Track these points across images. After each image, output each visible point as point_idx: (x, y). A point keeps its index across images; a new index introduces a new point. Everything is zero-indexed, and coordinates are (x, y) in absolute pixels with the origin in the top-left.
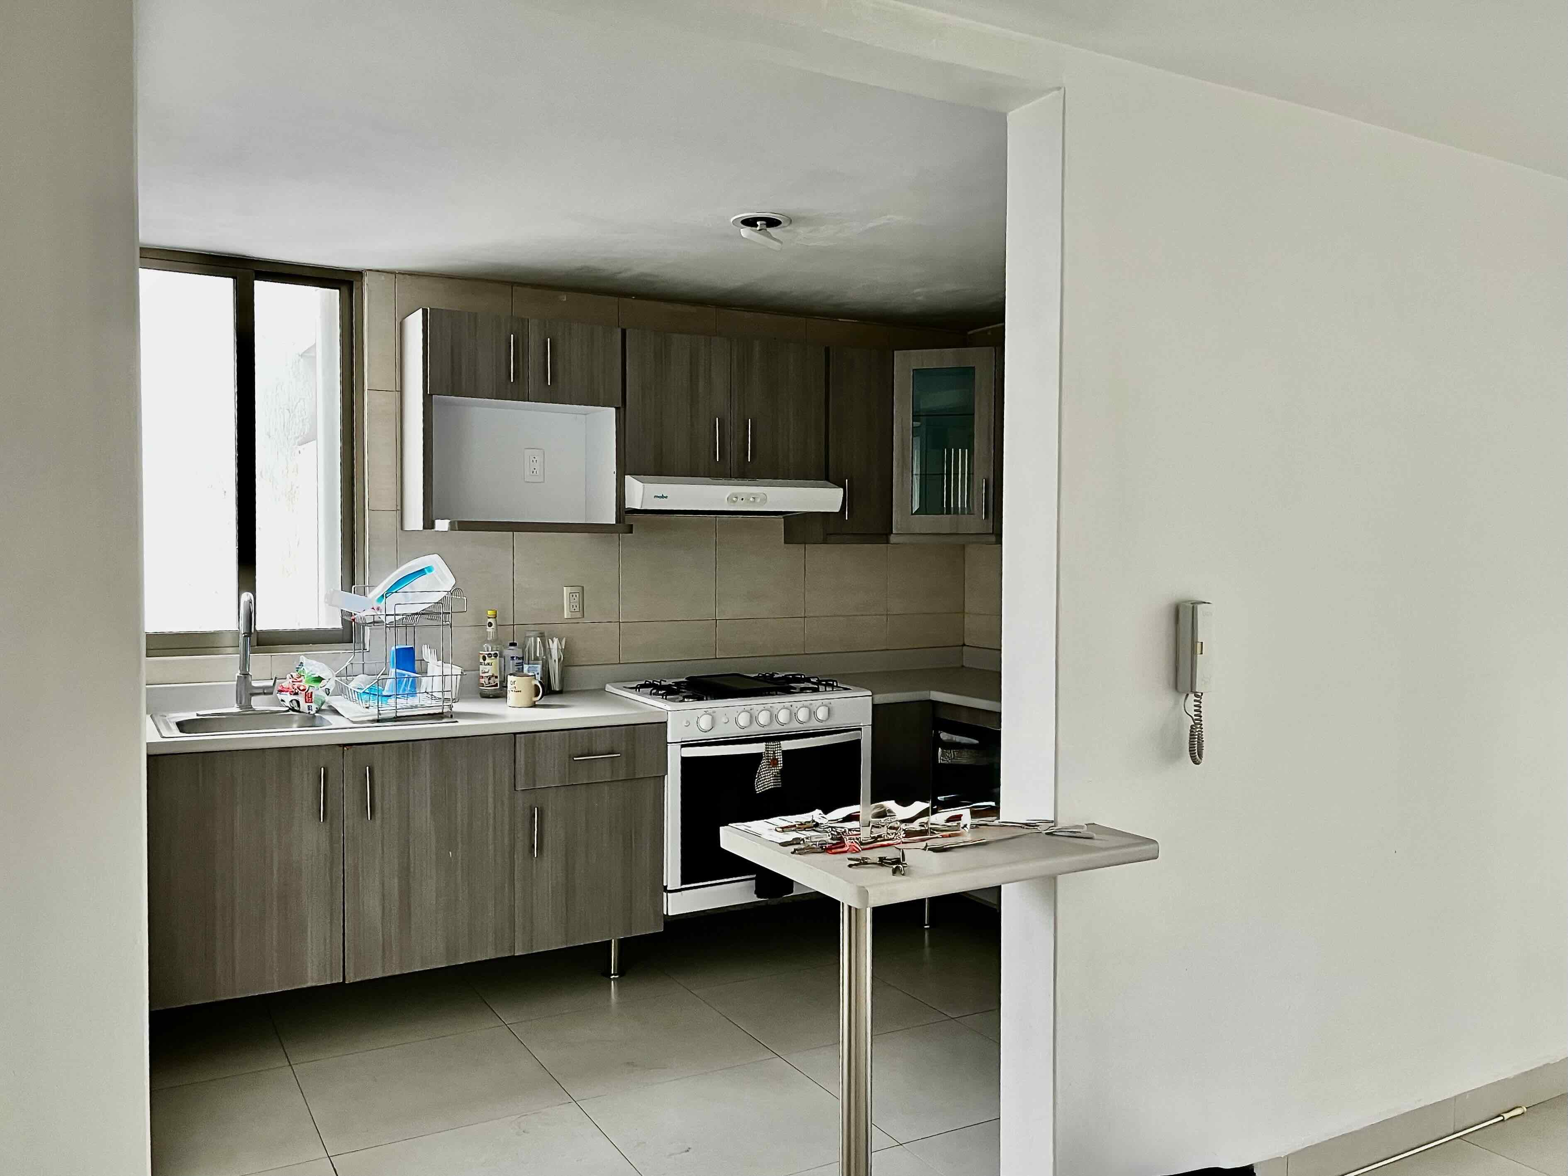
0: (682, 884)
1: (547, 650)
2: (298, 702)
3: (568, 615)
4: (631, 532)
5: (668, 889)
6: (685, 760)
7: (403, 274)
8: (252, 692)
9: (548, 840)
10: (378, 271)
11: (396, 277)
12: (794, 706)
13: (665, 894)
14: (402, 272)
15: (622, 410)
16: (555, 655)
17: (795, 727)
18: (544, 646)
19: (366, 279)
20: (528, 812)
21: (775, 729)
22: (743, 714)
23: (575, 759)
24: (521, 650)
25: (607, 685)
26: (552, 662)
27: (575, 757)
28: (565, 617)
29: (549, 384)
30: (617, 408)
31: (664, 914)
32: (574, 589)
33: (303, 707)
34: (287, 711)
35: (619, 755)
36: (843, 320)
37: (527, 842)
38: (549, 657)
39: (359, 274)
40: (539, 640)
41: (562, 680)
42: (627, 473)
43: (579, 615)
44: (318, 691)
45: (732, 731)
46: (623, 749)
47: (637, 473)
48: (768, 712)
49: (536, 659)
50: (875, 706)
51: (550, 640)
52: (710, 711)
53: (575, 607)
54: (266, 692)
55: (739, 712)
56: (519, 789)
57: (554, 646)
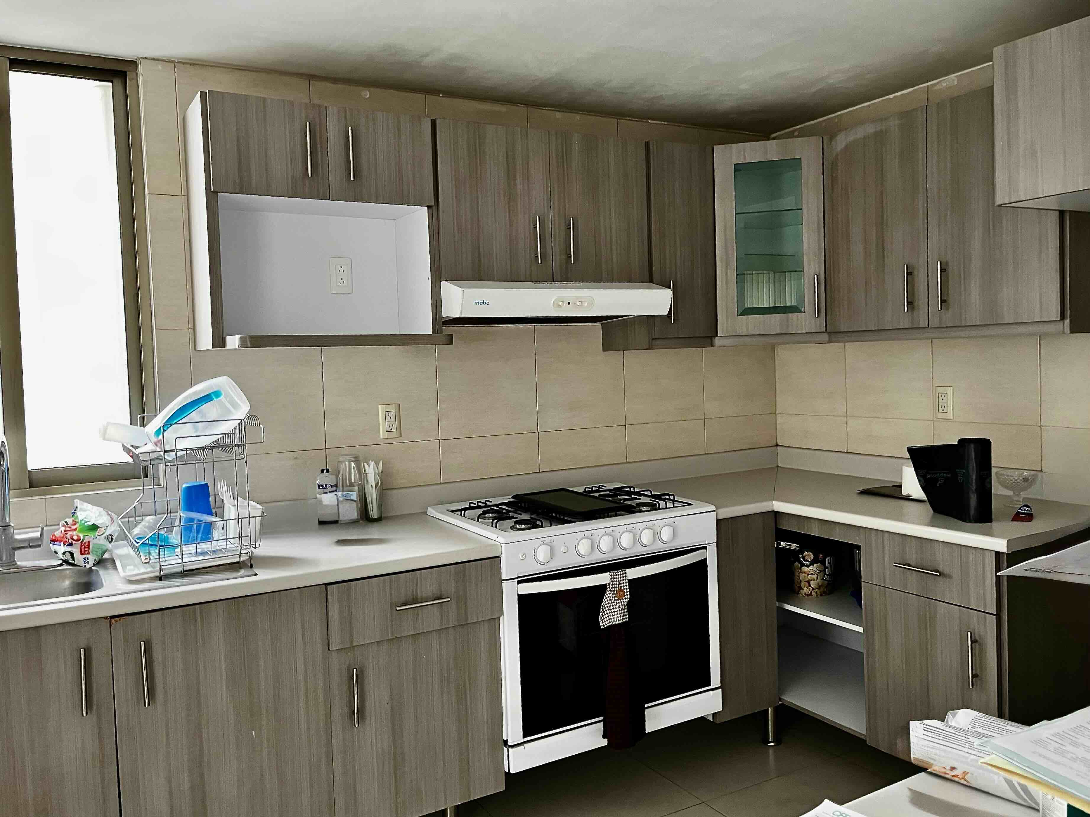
0: (524, 737)
1: (362, 475)
2: (72, 554)
3: (383, 436)
4: (451, 343)
5: (509, 743)
6: (522, 599)
7: (184, 63)
8: (13, 546)
9: (370, 704)
10: (154, 59)
11: (175, 67)
12: (637, 529)
13: (505, 749)
14: (184, 61)
15: (435, 208)
16: (372, 479)
17: (639, 551)
18: (359, 471)
19: (140, 69)
20: (345, 674)
21: (619, 554)
22: (583, 541)
23: (398, 609)
24: (334, 477)
25: (429, 509)
26: (368, 488)
27: (398, 607)
28: (382, 438)
29: (352, 179)
30: (429, 207)
31: (505, 772)
32: (392, 407)
33: (79, 560)
34: (61, 565)
35: (449, 599)
36: (652, 122)
37: (346, 709)
38: (365, 481)
39: (133, 63)
40: (353, 464)
41: (380, 507)
42: (444, 278)
43: (395, 435)
44: (97, 540)
45: (573, 561)
46: (453, 590)
47: (455, 278)
48: (610, 537)
49: (351, 485)
50: (718, 521)
51: (365, 464)
52: (548, 540)
53: (391, 427)
54: (32, 544)
55: (579, 539)
56: (333, 647)
57: (371, 470)
